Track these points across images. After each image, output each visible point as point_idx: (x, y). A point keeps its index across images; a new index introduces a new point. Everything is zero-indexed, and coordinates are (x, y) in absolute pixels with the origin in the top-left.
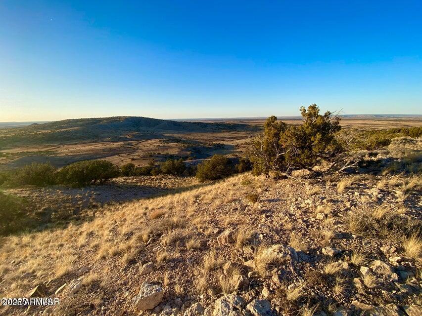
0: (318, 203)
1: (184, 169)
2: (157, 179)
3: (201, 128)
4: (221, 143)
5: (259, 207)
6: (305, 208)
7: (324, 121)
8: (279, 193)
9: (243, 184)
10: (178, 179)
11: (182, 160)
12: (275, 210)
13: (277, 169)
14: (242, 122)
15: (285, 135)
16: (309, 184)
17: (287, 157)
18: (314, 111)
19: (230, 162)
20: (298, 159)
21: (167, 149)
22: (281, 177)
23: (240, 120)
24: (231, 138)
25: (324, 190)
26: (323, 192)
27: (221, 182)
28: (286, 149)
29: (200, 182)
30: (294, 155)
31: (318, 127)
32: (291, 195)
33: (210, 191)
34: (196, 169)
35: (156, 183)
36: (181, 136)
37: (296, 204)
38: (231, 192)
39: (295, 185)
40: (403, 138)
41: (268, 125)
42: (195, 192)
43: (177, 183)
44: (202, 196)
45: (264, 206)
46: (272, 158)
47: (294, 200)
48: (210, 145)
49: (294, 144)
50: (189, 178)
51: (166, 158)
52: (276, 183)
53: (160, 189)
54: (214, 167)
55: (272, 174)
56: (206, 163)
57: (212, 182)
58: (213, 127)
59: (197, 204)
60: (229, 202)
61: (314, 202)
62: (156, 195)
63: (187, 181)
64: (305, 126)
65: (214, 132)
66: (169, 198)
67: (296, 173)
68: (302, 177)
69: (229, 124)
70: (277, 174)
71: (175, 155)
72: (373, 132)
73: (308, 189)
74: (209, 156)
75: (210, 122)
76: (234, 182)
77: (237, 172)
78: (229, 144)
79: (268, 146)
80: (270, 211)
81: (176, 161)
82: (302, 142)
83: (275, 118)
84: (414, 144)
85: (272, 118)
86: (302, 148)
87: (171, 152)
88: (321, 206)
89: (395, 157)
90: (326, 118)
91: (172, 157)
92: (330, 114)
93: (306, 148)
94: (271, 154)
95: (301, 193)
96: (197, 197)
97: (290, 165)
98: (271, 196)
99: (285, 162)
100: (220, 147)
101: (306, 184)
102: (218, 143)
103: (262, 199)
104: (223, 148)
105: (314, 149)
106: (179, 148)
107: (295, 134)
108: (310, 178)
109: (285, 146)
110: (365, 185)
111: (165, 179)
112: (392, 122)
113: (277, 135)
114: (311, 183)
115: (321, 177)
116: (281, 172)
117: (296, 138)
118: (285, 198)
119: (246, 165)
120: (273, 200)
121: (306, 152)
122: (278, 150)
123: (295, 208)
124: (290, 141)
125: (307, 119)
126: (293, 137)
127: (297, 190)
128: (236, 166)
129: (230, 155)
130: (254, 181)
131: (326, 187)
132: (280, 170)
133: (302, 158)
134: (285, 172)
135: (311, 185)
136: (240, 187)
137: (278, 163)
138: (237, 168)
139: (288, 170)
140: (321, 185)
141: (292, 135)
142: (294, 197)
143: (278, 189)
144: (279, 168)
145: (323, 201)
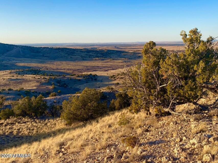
0: (204, 143)
1: (45, 109)
2: (8, 124)
3: (66, 55)
4: (93, 73)
5: (139, 153)
6: (190, 149)
7: (207, 47)
8: (162, 133)
9: (121, 124)
10: (36, 122)
11: (41, 98)
12: (157, 154)
13: (159, 104)
14: (118, 48)
15: (166, 63)
16: (195, 120)
17: (169, 89)
18: (195, 36)
19: (104, 97)
20: (181, 91)
21: (21, 83)
22: (163, 113)
23: (116, 46)
24: (105, 67)
25: (211, 127)
26: (209, 129)
27: (94, 123)
28: (168, 80)
29: (66, 125)
30: (176, 87)
31: (201, 54)
32: (174, 135)
33: (79, 136)
34: (61, 108)
35: (5, 130)
36: (40, 65)
37: (180, 145)
38: (106, 136)
39: (179, 122)
41: (146, 52)
42: (59, 139)
43: (35, 128)
44: (69, 143)
45: (144, 151)
46: (152, 91)
47: (178, 140)
48: (79, 76)
49: (176, 74)
50: (51, 120)
51: (19, 95)
52: (158, 121)
53: (12, 137)
54: (84, 104)
55: (153, 111)
56: (74, 100)
57: (82, 123)
58: (83, 54)
59: (61, 154)
60: (102, 149)
61: (200, 142)
62: (5, 145)
63: (49, 124)
64: (187, 53)
65: (84, 60)
66: (25, 149)
67: (180, 108)
68: (187, 112)
69: (102, 51)
70: (159, 111)
71: (33, 91)
73: (194, 126)
74: (77, 90)
75: (78, 48)
76: (110, 122)
77: (113, 109)
78: (103, 75)
79: (147, 77)
80: (151, 156)
81: (33, 98)
82: (185, 72)
83: (154, 44)
85: (150, 44)
86: (186, 78)
87: (27, 87)
88: (208, 146)
90: (209, 43)
91: (28, 93)
92: (212, 39)
93: (190, 78)
94: (150, 87)
95: (186, 131)
96: (61, 145)
97: (172, 98)
98: (152, 137)
99: (167, 96)
100: (92, 79)
101: (191, 120)
102: (89, 73)
103: (142, 141)
104: (96, 80)
105: (198, 79)
106: (37, 82)
107: (176, 63)
108: (195, 113)
109: (166, 76)
111: (19, 123)
113: (156, 64)
114: (197, 120)
115: (206, 112)
116: (164, 107)
117: (178, 67)
118: (168, 138)
119: (124, 100)
120: (155, 142)
121: (190, 83)
122: (158, 81)
123: (179, 150)
124: (172, 70)
125: (189, 45)
126: (174, 66)
127: (181, 128)
128: (112, 102)
129: (104, 89)
130: (133, 120)
131: (213, 123)
132: (162, 106)
133: (185, 90)
134: (168, 107)
135: (197, 121)
136: (116, 129)
137: (159, 96)
138: (113, 104)
139: (170, 105)
140: (207, 121)
141: (173, 63)
142: (178, 137)
143: (160, 128)
144: (160, 102)
145: (209, 140)
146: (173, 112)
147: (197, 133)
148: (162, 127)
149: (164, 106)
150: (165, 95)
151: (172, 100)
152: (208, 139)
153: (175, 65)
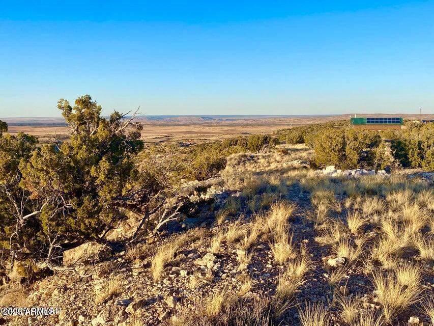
7: (111, 131)
13: (24, 257)
16: (100, 276)
17: (45, 221)
18: (89, 111)
20: (71, 221)
25: (129, 282)
26: (127, 287)
30: (59, 215)
31: (102, 145)
39: (71, 285)
40: (241, 154)
46: (7, 229)
49: (56, 187)
61: (109, 319)
64: (75, 143)
67: (73, 255)
68: (86, 263)
70: (28, 270)
72: (203, 147)
73: (100, 288)
82: (75, 180)
84: (256, 162)
86: (78, 193)
88: (124, 323)
89: (232, 188)
90: (114, 125)
92: (120, 117)
93: (86, 192)
94: (3, 220)
97: (52, 239)
99: (43, 234)
101: (95, 277)
105: (101, 194)
107: (54, 164)
109: (36, 193)
110: (195, 251)
112: (226, 128)
114: (105, 274)
115: (122, 253)
116: (36, 261)
117: (58, 172)
121: (86, 202)
122: (19, 206)
124: (46, 180)
125: (78, 128)
126: (50, 170)
127: (75, 298)
131: (134, 273)
132: (34, 258)
133: (79, 216)
134: (45, 260)
135: (105, 277)
137: (25, 238)
139: (49, 253)
140: (123, 272)
141: (46, 165)
144: (28, 251)
145: (126, 310)
146: (56, 268)
147: (106, 302)
148: (34, 305)
149: (36, 258)
150: (38, 234)
151: (51, 243)
152: (124, 310)
153: (53, 169)
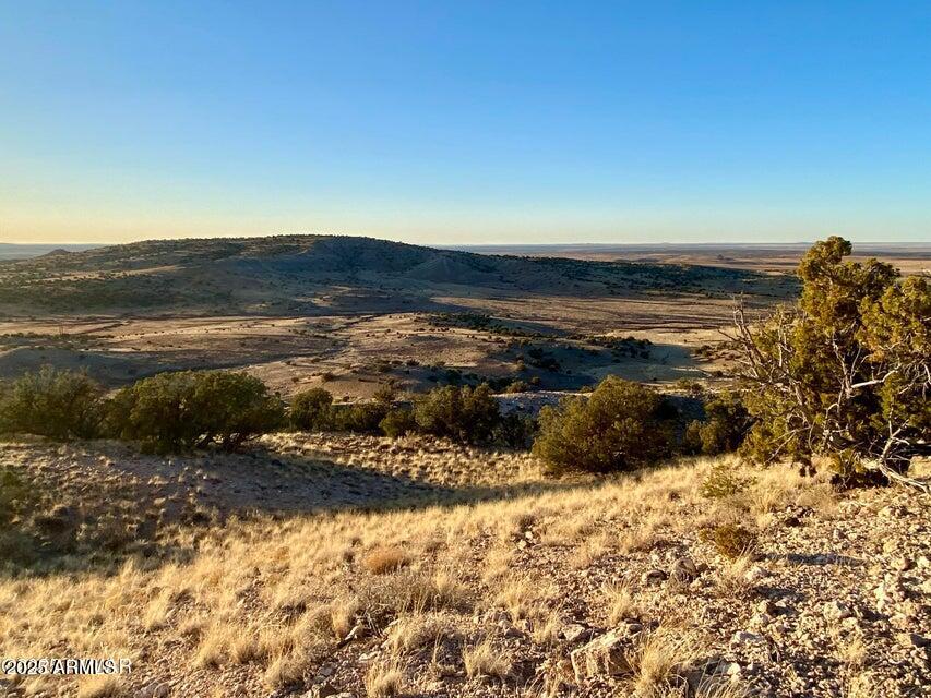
4: (640, 336)
8: (842, 536)
12: (812, 592)
13: (844, 444)
15: (881, 310)
17: (888, 399)
22: (859, 476)
24: (678, 320)
28: (883, 365)
29: (546, 474)
32: (889, 547)
35: (392, 463)
37: (902, 580)
38: (655, 519)
41: (814, 270)
45: (769, 575)
46: (824, 397)
47: (899, 564)
49: (918, 349)
50: (507, 457)
52: (838, 499)
55: (825, 466)
59: (522, 544)
70: (846, 465)
77: (693, 451)
79: (813, 351)
80: (790, 591)
83: (845, 247)
85: (829, 245)
94: (818, 382)
97: (895, 429)
98: (807, 542)
99: (882, 420)
102: (625, 335)
103: (770, 549)
104: (645, 356)
109: (880, 354)
113: (847, 310)
116: (862, 456)
118: (864, 555)
119: (732, 427)
120: (814, 557)
122: (849, 368)
123: (895, 593)
124: (901, 334)
126: (913, 319)
127: (919, 531)
128: (692, 427)
129: (669, 386)
130: (753, 488)
132: (857, 450)
134: (876, 457)
136: (693, 505)
137: (849, 417)
138: (696, 434)
139: (886, 448)
141: (907, 310)
142: (901, 555)
143: (841, 520)
144: (851, 438)
146: (894, 475)
148: (847, 518)
149: (862, 451)
150: (873, 417)
151: (893, 432)
153: (918, 317)
